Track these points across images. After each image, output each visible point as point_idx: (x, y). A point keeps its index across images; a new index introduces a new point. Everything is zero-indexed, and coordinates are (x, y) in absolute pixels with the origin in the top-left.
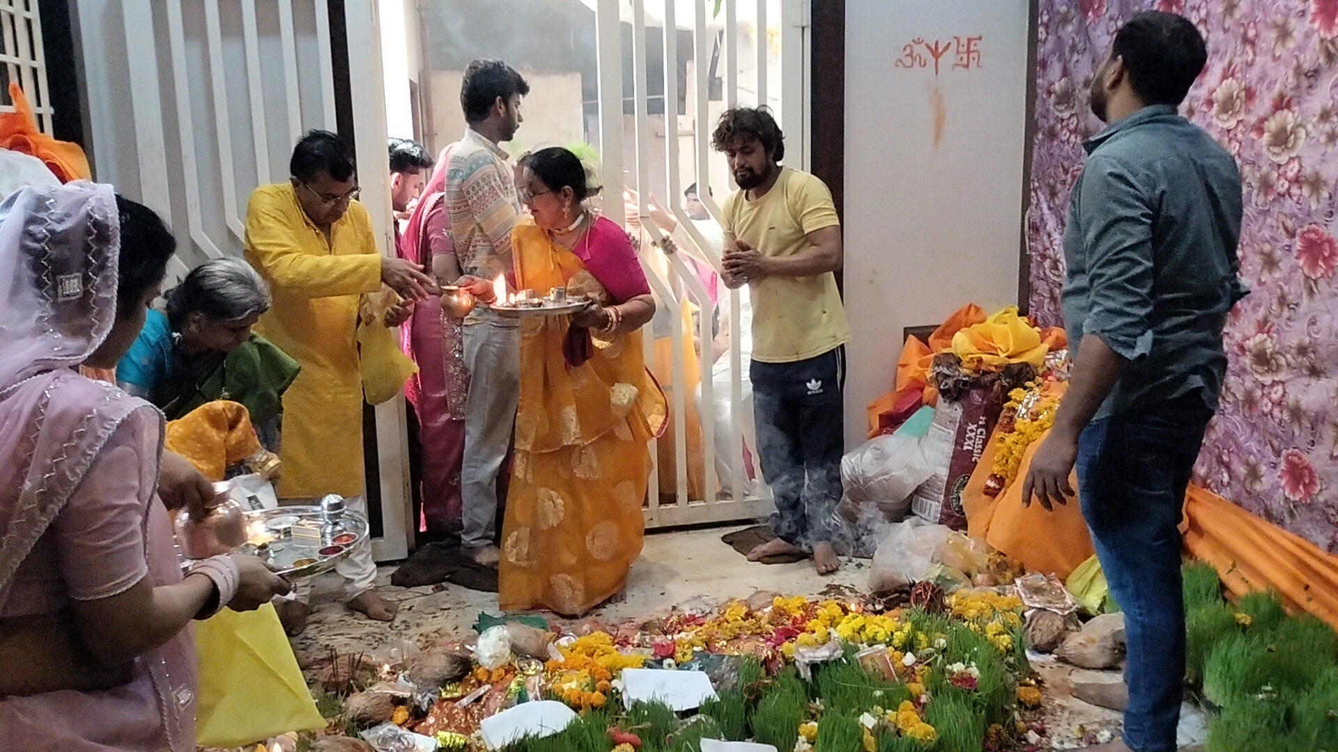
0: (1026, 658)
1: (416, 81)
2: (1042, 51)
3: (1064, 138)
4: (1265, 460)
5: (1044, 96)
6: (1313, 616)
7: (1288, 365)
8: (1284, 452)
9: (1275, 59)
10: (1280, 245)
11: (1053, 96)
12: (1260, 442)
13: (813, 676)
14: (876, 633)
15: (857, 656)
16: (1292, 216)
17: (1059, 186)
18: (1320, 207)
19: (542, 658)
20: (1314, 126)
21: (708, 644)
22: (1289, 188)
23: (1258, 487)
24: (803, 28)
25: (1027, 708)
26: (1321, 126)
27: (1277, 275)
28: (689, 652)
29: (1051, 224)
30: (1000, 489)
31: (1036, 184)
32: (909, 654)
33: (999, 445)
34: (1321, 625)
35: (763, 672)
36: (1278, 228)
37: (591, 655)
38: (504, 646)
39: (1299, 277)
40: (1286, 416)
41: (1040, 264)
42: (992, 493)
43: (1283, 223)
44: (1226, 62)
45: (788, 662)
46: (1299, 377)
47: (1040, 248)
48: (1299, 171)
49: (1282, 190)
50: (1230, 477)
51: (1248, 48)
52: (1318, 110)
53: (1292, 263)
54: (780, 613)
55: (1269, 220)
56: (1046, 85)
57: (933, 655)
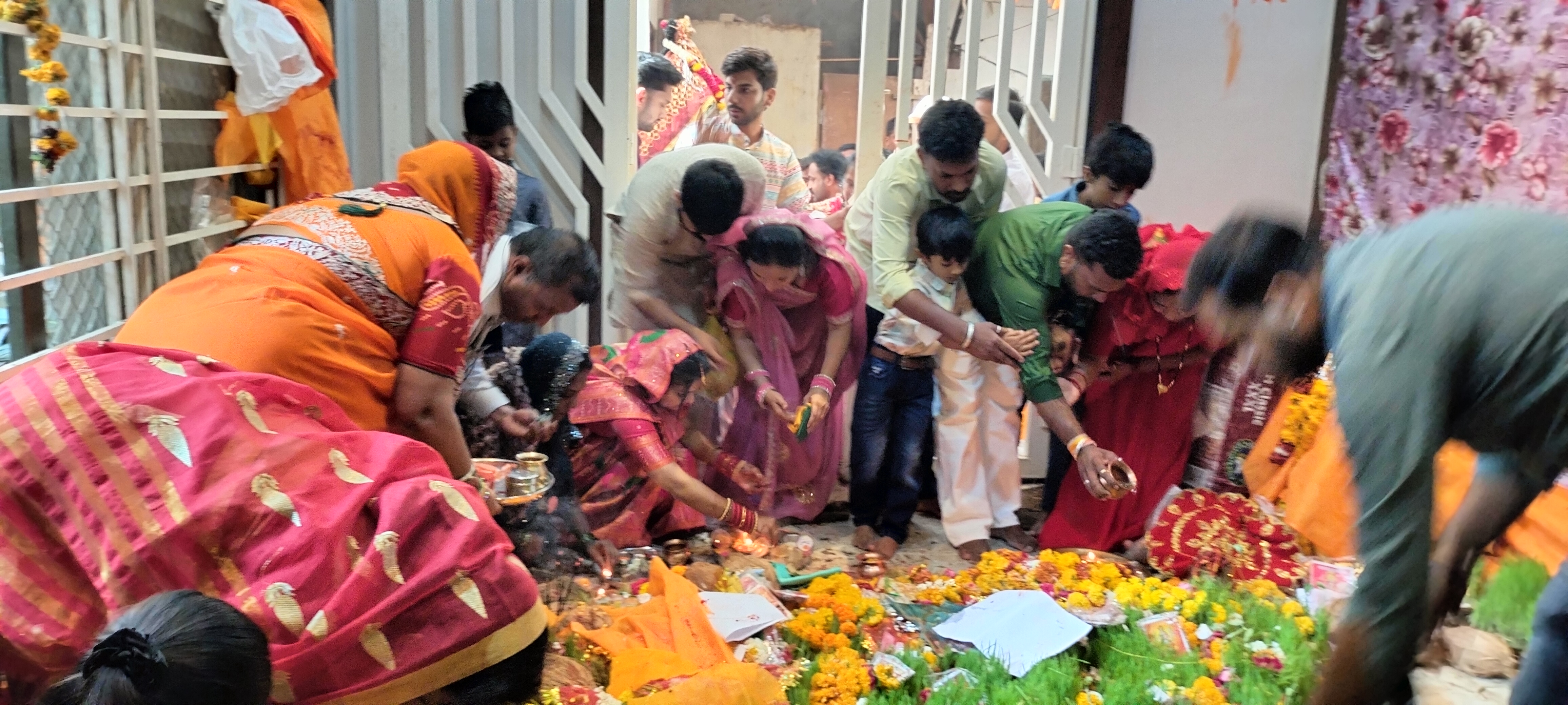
3: (1376, 81)
5: (1355, 35)
11: (1365, 35)
13: (1090, 641)
14: (1164, 599)
15: (1142, 623)
17: (1366, 135)
31: (1338, 134)
33: (1293, 407)
41: (1336, 222)
47: (1338, 203)
54: (1051, 568)
56: (1358, 23)
57: (1240, 627)
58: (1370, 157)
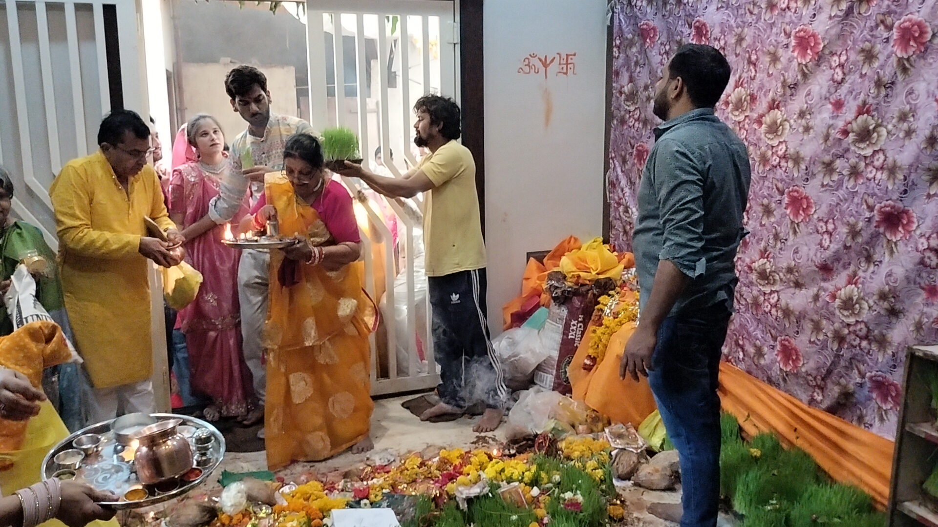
0: (613, 485)
1: (171, 70)
2: (616, 64)
3: (631, 124)
4: (767, 344)
5: (618, 95)
6: (799, 449)
7: (781, 279)
8: (779, 339)
9: (769, 75)
10: (774, 200)
11: (623, 95)
12: (763, 331)
13: (468, 507)
14: (513, 473)
15: (500, 491)
16: (782, 180)
17: (628, 157)
18: (800, 175)
19: (271, 503)
20: (795, 121)
21: (393, 486)
22: (780, 162)
23: (762, 362)
24: (455, 44)
25: (615, 521)
26: (800, 121)
27: (773, 220)
28: (380, 494)
29: (623, 182)
30: (593, 366)
31: (613, 155)
32: (535, 488)
33: (593, 335)
34: (805, 454)
35: (433, 505)
36: (773, 189)
37: (307, 499)
38: (242, 497)
39: (787, 221)
40: (780, 314)
41: (617, 209)
42: (588, 368)
43: (776, 185)
44: (738, 76)
45: (452, 498)
46: (788, 288)
47: (616, 198)
48: (786, 151)
49: (775, 163)
50: (744, 355)
51: (752, 67)
52: (797, 111)
53: (782, 212)
54: (444, 462)
55: (766, 183)
56: (619, 87)
57: (552, 488)
58: (630, 170)
